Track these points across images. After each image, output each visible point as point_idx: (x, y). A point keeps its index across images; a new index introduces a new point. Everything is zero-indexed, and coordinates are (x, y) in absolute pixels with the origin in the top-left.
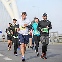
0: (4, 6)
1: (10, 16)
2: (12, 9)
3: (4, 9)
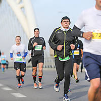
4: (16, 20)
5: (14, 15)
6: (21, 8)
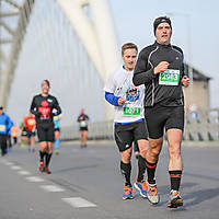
1: (84, 49)
2: (92, 24)
3: (64, 23)
4: (71, 34)
5: (67, 23)
6: (83, 6)
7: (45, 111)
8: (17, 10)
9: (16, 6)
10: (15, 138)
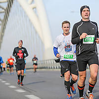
0: (25, 13)
1: (34, 28)
6: (33, 8)
7: (20, 55)
8: (3, 10)
9: (3, 9)
10: (4, 68)
